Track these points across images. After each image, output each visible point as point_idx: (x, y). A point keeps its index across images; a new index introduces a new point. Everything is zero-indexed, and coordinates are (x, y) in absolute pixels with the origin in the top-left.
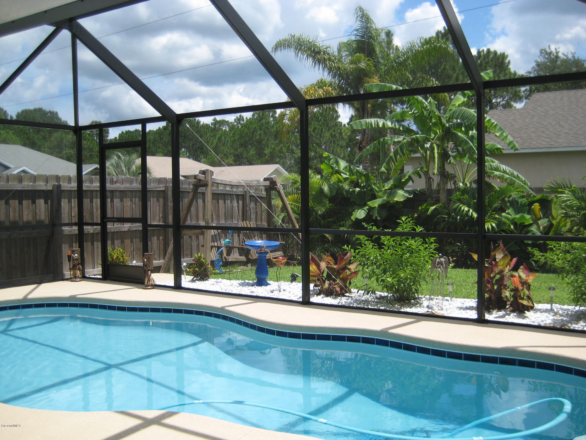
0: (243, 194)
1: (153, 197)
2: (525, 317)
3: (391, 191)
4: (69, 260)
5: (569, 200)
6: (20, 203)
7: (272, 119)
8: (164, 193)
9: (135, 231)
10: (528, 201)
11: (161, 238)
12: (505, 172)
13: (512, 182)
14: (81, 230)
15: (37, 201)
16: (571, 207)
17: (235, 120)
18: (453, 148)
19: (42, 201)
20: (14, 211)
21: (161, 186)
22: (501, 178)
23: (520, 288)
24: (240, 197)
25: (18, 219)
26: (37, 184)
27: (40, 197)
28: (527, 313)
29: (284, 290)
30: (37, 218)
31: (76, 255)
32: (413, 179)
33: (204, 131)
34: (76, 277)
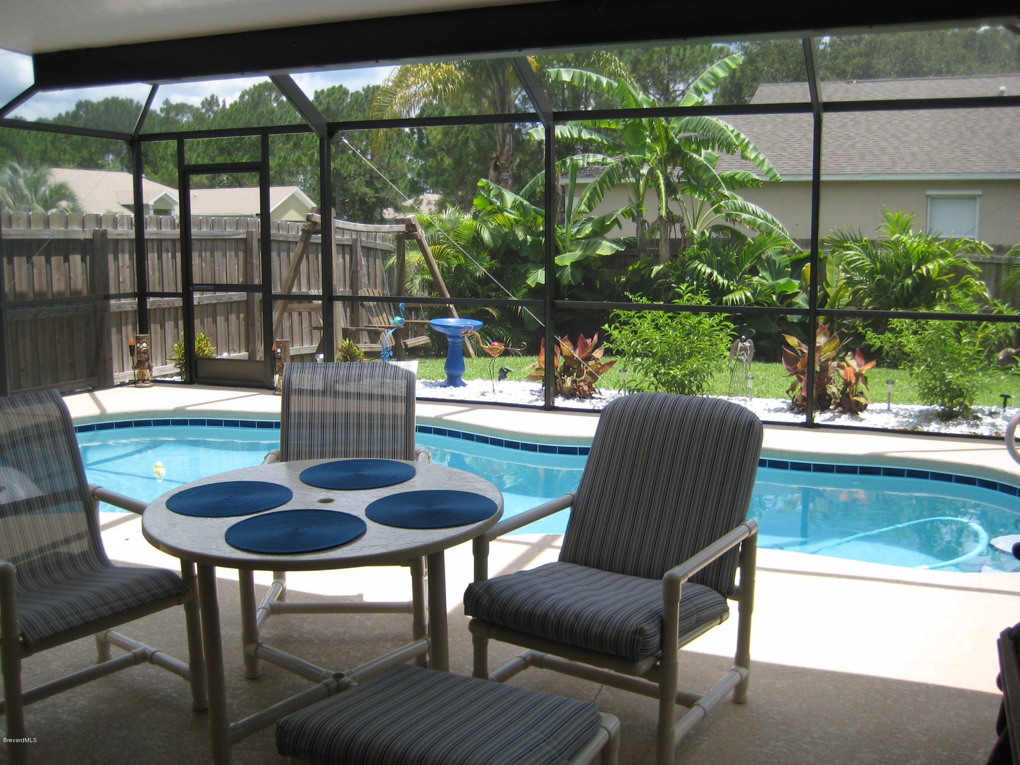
0: (351, 243)
1: (230, 250)
2: (862, 420)
3: (587, 241)
4: (132, 354)
5: (859, 260)
6: (48, 261)
7: (275, 105)
8: (245, 243)
9: (207, 305)
10: (791, 260)
11: (242, 316)
12: (754, 214)
13: (769, 230)
14: (142, 304)
15: (71, 257)
16: (860, 270)
17: (203, 103)
18: (681, 176)
19: (78, 258)
20: (40, 274)
21: (241, 231)
22: (751, 223)
23: (853, 381)
24: (347, 250)
25: (45, 288)
26: (70, 228)
27: (74, 252)
28: (861, 415)
29: (501, 392)
30: (72, 288)
31: (145, 345)
32: (621, 223)
33: (149, 124)
34: (145, 380)
